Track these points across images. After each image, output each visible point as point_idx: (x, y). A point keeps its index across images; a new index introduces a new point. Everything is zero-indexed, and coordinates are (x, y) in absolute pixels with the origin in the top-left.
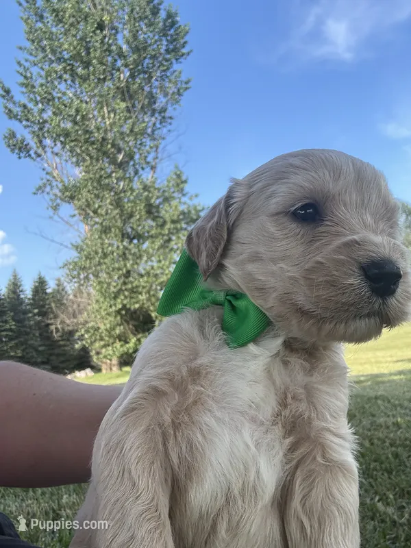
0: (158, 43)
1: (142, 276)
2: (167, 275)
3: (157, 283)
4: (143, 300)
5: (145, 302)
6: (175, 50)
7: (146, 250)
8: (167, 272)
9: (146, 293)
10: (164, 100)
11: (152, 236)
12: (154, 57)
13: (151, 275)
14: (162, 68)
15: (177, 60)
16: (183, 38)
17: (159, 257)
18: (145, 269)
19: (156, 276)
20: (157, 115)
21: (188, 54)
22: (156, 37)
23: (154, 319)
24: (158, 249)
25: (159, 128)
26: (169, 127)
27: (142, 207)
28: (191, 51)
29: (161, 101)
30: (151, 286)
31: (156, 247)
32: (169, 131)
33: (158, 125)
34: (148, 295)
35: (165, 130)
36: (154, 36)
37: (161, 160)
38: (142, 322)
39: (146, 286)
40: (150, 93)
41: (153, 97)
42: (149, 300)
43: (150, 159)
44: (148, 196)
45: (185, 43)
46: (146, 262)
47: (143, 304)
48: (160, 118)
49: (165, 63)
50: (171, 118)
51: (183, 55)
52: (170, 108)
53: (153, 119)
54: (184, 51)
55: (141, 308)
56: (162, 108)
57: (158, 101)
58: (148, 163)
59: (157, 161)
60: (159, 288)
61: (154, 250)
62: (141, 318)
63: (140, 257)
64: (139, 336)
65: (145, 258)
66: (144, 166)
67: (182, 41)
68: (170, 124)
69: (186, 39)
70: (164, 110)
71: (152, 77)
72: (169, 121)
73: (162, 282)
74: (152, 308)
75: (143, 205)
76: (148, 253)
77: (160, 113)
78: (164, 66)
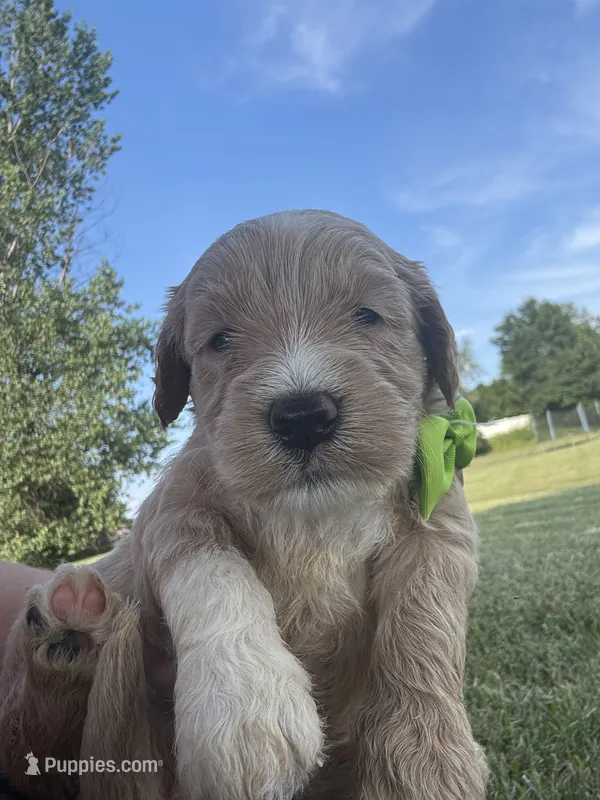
0: (66, 79)
1: (54, 430)
2: (95, 426)
3: (78, 440)
4: (57, 468)
5: (61, 469)
6: (94, 91)
7: (58, 390)
8: (95, 422)
9: (61, 458)
10: (79, 164)
11: (67, 369)
12: (60, 100)
13: (70, 427)
14: (72, 117)
15: (96, 105)
16: (103, 73)
17: (81, 400)
18: (58, 420)
19: (77, 429)
20: (68, 185)
21: (113, 96)
22: (63, 70)
23: (77, 495)
24: (79, 387)
25: (73, 205)
26: (88, 204)
27: (50, 325)
28: (117, 92)
29: (74, 165)
30: (70, 445)
31: (76, 385)
32: (89, 209)
33: (71, 200)
34: (64, 459)
35: (81, 208)
36: (59, 68)
37: (78, 251)
38: (55, 502)
39: (62, 445)
40: (57, 152)
41: (61, 159)
42: (66, 466)
43: (60, 251)
44: (60, 306)
45: (107, 79)
46: (60, 408)
47: (58, 473)
48: (72, 190)
49: (79, 109)
50: (90, 190)
51: (105, 97)
52: (88, 176)
53: (62, 192)
54: (107, 91)
55: (54, 479)
56: (76, 175)
57: (71, 165)
58: (57, 258)
59: (71, 254)
60: (82, 447)
61: (71, 389)
62: (55, 495)
63: (50, 401)
64: (52, 524)
65: (58, 402)
66: (51, 262)
67: (102, 77)
68: (90, 199)
69: (109, 73)
70: (78, 178)
71: (58, 129)
72: (88, 194)
73: (87, 439)
74: (72, 479)
75: (53, 320)
76: (63, 394)
77: (73, 182)
78: (76, 113)
